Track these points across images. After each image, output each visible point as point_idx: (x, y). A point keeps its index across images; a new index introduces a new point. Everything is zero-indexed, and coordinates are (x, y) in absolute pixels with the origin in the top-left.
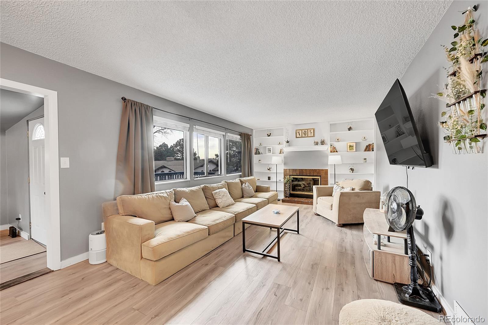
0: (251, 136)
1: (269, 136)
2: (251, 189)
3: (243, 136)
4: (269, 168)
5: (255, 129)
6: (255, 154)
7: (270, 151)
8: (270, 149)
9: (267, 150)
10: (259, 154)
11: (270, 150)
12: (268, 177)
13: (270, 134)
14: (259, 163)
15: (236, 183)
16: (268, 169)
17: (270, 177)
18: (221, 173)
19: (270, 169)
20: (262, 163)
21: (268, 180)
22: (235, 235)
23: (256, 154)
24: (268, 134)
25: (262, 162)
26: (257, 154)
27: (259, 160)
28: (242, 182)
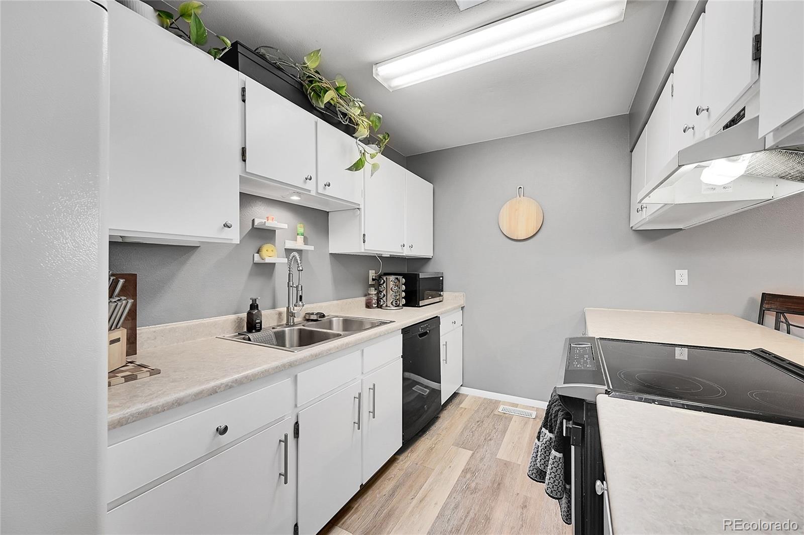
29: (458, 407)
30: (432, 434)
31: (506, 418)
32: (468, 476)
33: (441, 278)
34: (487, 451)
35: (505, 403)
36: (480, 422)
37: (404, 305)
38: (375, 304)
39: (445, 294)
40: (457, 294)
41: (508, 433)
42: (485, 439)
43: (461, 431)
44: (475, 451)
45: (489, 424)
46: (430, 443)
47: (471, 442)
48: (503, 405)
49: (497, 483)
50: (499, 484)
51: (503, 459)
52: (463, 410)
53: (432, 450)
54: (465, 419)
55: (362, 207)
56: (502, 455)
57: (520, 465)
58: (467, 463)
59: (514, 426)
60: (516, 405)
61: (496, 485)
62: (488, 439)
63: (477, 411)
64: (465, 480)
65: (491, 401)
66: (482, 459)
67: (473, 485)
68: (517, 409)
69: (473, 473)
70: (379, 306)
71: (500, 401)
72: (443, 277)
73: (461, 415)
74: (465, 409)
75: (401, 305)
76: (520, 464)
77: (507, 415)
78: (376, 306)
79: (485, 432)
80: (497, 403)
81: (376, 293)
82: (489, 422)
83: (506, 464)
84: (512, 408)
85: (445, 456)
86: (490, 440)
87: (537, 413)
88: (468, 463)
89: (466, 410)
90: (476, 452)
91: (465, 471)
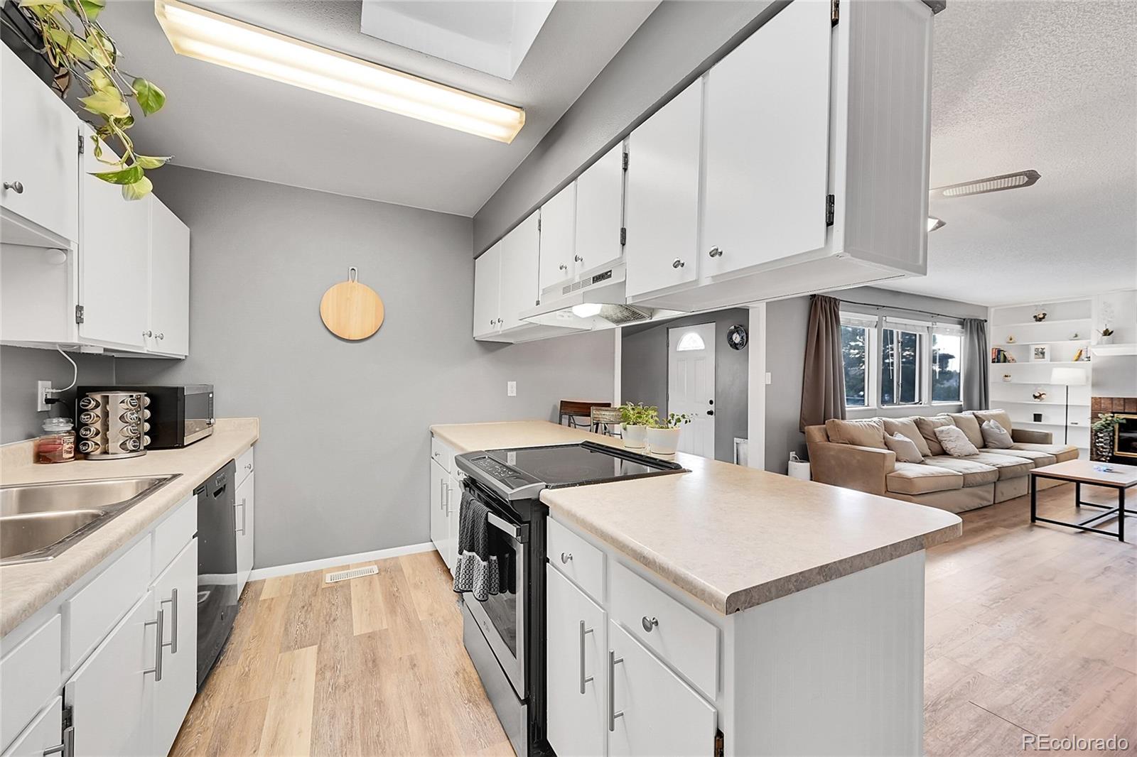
0: (985, 324)
1: (1040, 320)
2: (1006, 434)
3: (969, 324)
4: (1037, 395)
5: (992, 307)
6: (993, 362)
7: (1041, 356)
8: (1043, 349)
9: (1033, 352)
10: (1005, 360)
11: (1043, 353)
12: (1035, 415)
13: (1045, 315)
14: (1005, 381)
15: (968, 420)
16: (1035, 397)
17: (1041, 415)
18: (920, 400)
19: (1040, 395)
20: (1012, 382)
21: (1035, 421)
22: (996, 502)
23: (997, 360)
24: (1035, 317)
25: (1013, 379)
26: (998, 362)
27: (1006, 376)
28: (980, 420)
29: (258, 601)
30: (233, 655)
31: (342, 587)
32: (328, 674)
33: (211, 395)
34: (337, 635)
35: (329, 570)
36: (307, 607)
37: (148, 448)
38: (70, 452)
39: (218, 422)
40: (243, 420)
41: (354, 602)
42: (327, 623)
43: (283, 629)
44: (320, 644)
45: (321, 602)
46: (236, 670)
47: (307, 636)
48: (328, 573)
49: (371, 662)
50: (374, 661)
51: (363, 633)
52: (268, 601)
53: (247, 675)
54: (280, 611)
55: (73, 247)
56: (359, 628)
57: (387, 629)
58: (317, 662)
59: (356, 592)
60: (348, 567)
61: (370, 664)
62: (331, 620)
63: (294, 594)
64: (325, 683)
65: (308, 574)
66: (336, 647)
67: (341, 680)
68: (350, 571)
69: (334, 668)
70: (81, 454)
71: (322, 570)
72: (212, 393)
73: (270, 611)
74: (272, 599)
75: (142, 448)
76: (387, 627)
77: (341, 583)
78: (72, 455)
79: (322, 615)
80: (319, 573)
81: (70, 428)
82: (320, 600)
83: (370, 636)
84: (343, 572)
85: (277, 672)
86: (334, 620)
87: (378, 567)
88: (319, 662)
89: (274, 601)
90: (322, 644)
91: (320, 672)
